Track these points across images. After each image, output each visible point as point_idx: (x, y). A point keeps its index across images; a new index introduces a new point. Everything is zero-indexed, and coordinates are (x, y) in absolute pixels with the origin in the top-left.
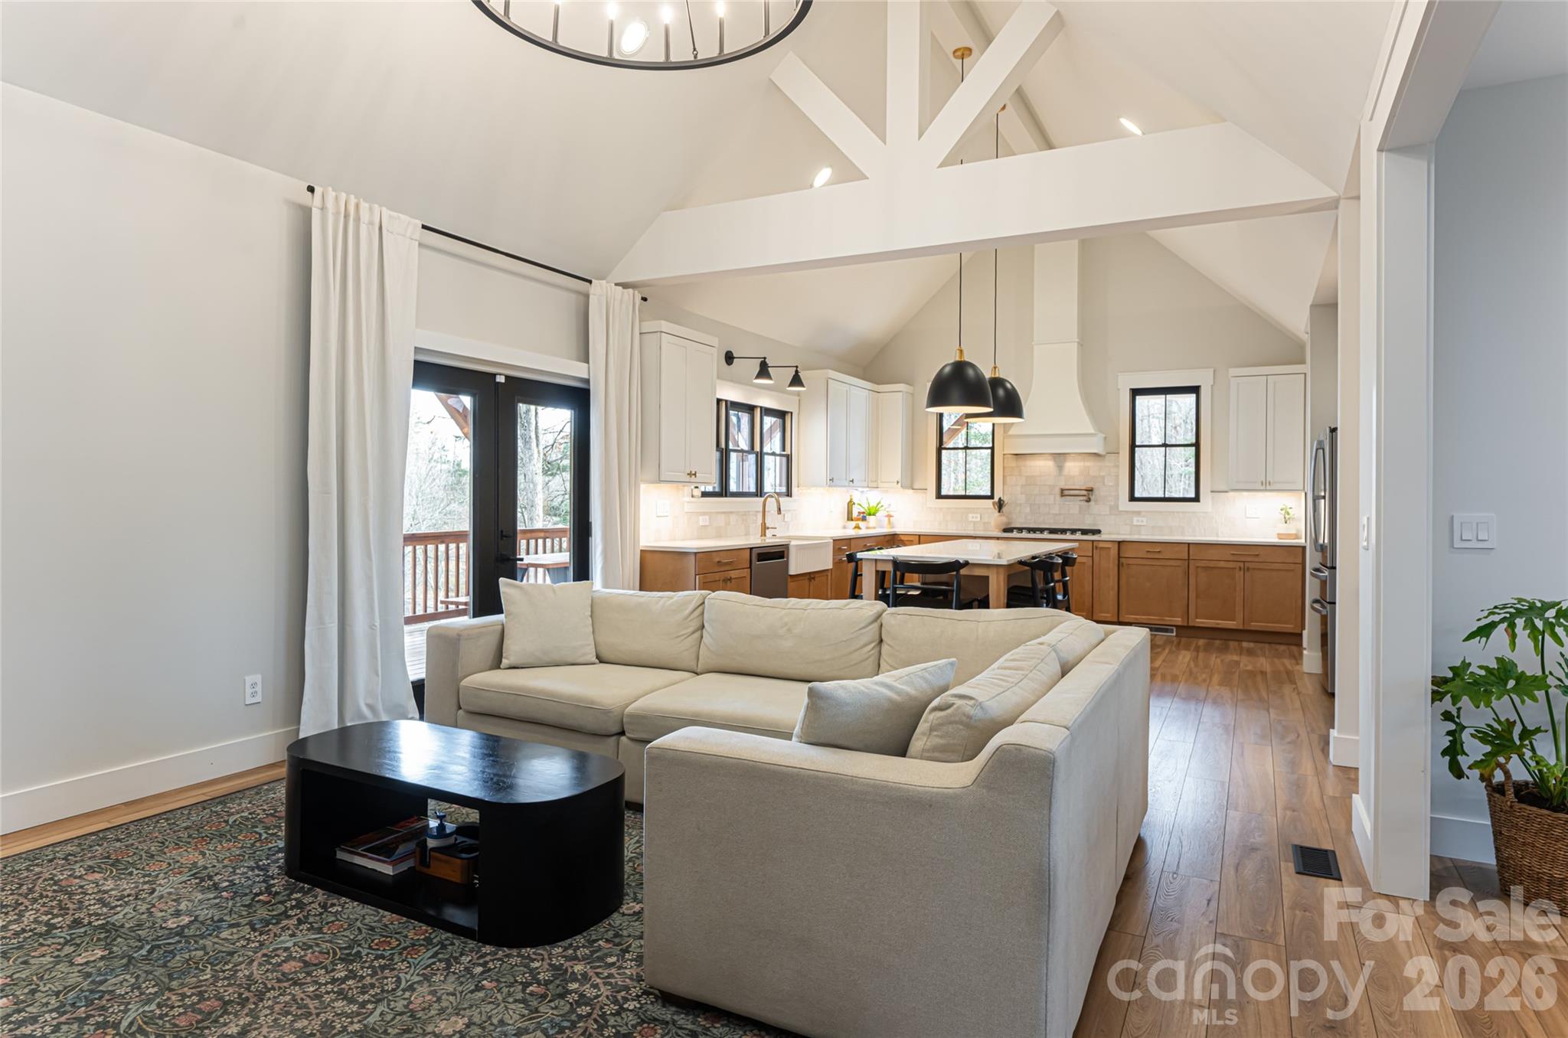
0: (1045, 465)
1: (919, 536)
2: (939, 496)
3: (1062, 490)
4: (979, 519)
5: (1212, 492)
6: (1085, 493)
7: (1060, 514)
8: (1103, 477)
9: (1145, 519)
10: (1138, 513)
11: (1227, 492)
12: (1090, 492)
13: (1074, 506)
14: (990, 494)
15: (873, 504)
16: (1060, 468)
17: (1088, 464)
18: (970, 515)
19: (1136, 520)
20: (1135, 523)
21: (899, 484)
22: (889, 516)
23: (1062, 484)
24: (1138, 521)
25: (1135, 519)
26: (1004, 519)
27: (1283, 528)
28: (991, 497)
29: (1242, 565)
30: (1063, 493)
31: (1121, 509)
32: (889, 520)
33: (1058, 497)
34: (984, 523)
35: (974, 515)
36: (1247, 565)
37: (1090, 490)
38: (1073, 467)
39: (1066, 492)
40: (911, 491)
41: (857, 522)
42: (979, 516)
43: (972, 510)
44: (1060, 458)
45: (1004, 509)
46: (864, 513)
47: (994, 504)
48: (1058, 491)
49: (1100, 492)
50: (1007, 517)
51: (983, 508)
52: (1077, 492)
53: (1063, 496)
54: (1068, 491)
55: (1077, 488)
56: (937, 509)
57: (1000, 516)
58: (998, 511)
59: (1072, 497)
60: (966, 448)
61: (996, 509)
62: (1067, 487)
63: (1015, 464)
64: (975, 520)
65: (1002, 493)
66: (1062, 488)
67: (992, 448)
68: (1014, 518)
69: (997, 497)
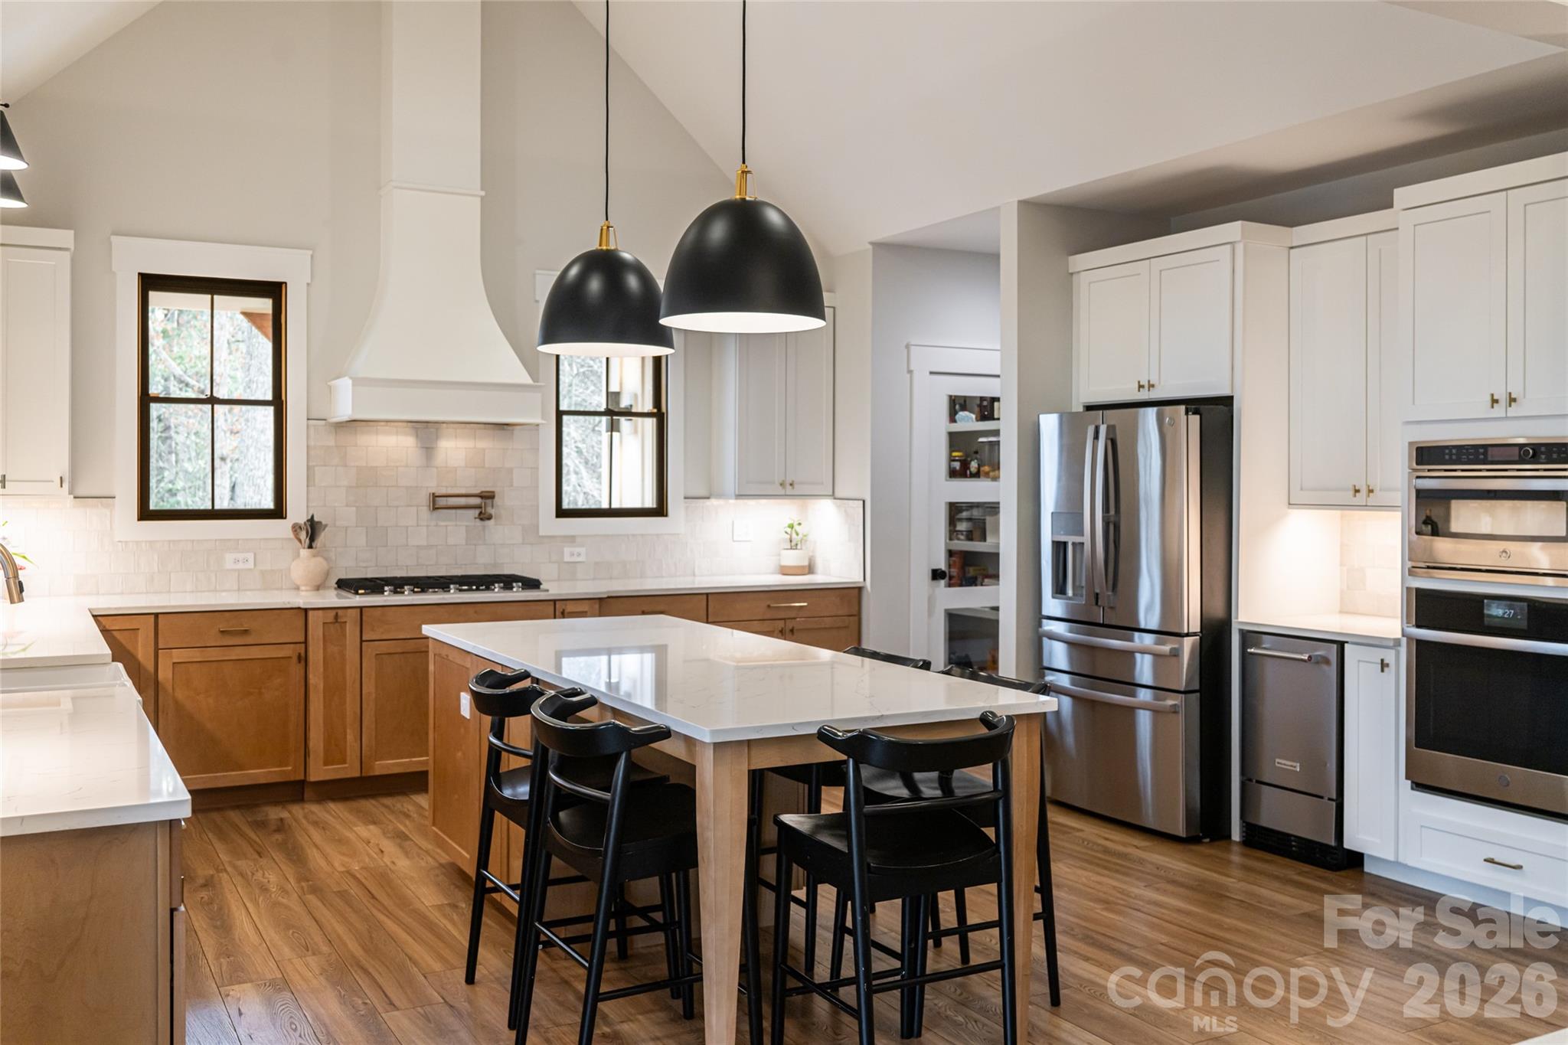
0: (400, 445)
1: (156, 615)
2: (146, 514)
3: (435, 497)
4: (250, 565)
5: (685, 498)
6: (477, 501)
7: (429, 547)
8: (510, 471)
9: (582, 550)
10: (571, 539)
11: (708, 498)
12: (489, 501)
13: (458, 528)
14: (272, 506)
16: (428, 450)
17: (482, 444)
19: (568, 553)
20: (567, 558)
21: (65, 487)
23: (433, 485)
24: (572, 555)
25: (567, 550)
27: (792, 558)
28: (278, 512)
29: (781, 624)
30: (436, 503)
31: (541, 533)
33: (425, 512)
34: (263, 573)
35: (240, 556)
36: (790, 625)
37: (488, 496)
38: (453, 450)
39: (442, 502)
40: (76, 500)
42: (250, 556)
43: (234, 545)
44: (426, 431)
45: (320, 539)
47: (296, 528)
48: (423, 499)
49: (506, 501)
51: (261, 539)
52: (462, 501)
53: (435, 509)
54: (445, 499)
55: (463, 491)
56: (144, 544)
57: (314, 556)
58: (310, 547)
59: (454, 511)
60: (212, 400)
61: (300, 541)
62: (443, 491)
63: (332, 443)
64: (241, 566)
65: (310, 505)
66: (433, 494)
67: (278, 403)
68: (334, 558)
69: (297, 511)
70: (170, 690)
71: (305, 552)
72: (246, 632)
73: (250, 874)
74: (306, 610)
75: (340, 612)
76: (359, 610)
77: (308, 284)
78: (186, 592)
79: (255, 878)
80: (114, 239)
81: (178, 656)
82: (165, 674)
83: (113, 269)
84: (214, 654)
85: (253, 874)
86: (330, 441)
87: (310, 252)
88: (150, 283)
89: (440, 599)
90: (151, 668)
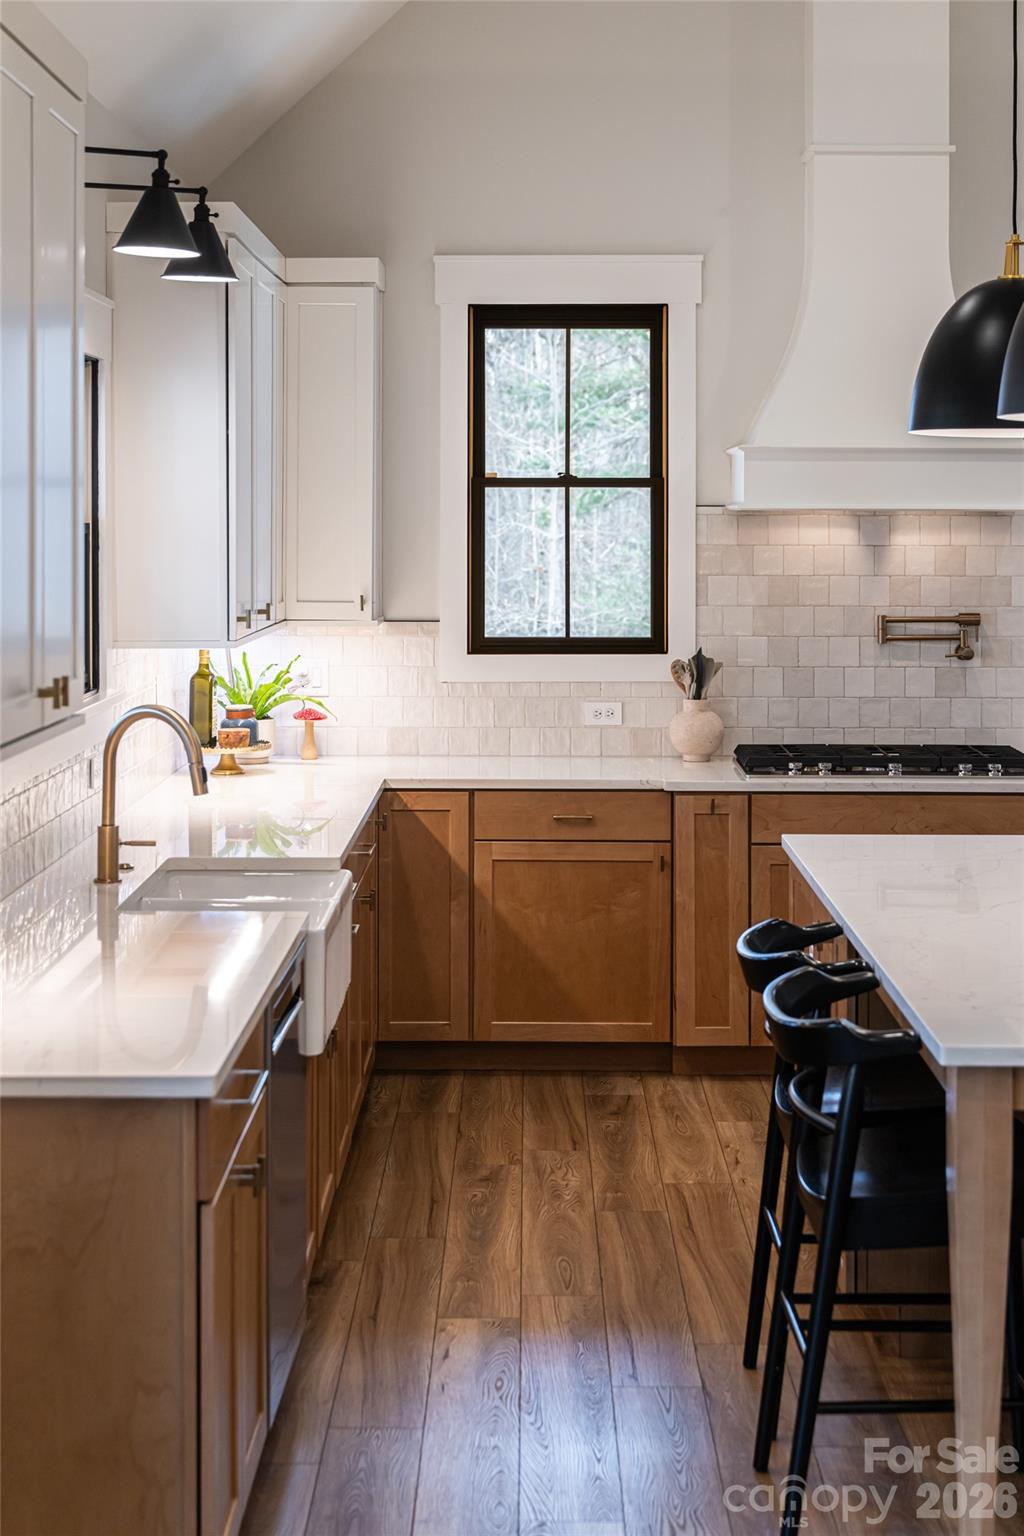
0: (833, 543)
2: (480, 643)
3: (886, 622)
4: (617, 720)
6: (952, 629)
7: (877, 699)
8: (1007, 581)
12: (972, 630)
13: (922, 670)
14: (647, 634)
15: (261, 678)
16: (877, 549)
17: (962, 540)
18: (588, 708)
21: (368, 607)
22: (309, 716)
23: (884, 603)
26: (710, 721)
28: (655, 643)
30: (888, 631)
32: (310, 730)
33: (871, 644)
34: (635, 733)
35: (603, 707)
37: (971, 622)
39: (898, 630)
40: (384, 625)
41: (228, 751)
42: (617, 708)
43: (595, 689)
44: (874, 525)
45: (712, 687)
46: (247, 713)
47: (677, 668)
48: (870, 625)
49: (998, 629)
50: (722, 715)
51: (631, 683)
52: (930, 629)
53: (886, 640)
54: (903, 624)
55: (931, 614)
56: (475, 686)
57: (702, 711)
58: (697, 696)
59: (916, 644)
60: (567, 481)
61: (683, 686)
62: (899, 613)
63: (733, 541)
64: (603, 721)
65: (701, 632)
66: (884, 617)
67: (656, 482)
68: (735, 714)
69: (682, 644)
70: (489, 896)
71: (689, 705)
72: (589, 822)
73: (549, 1170)
74: (672, 794)
75: (718, 800)
76: (746, 797)
77: (697, 305)
78: (530, 756)
79: (552, 1177)
80: (436, 259)
81: (499, 851)
82: (482, 875)
83: (438, 301)
84: (548, 852)
85: (553, 1172)
86: (728, 537)
87: (700, 258)
88: (485, 317)
89: (868, 785)
90: (465, 866)
